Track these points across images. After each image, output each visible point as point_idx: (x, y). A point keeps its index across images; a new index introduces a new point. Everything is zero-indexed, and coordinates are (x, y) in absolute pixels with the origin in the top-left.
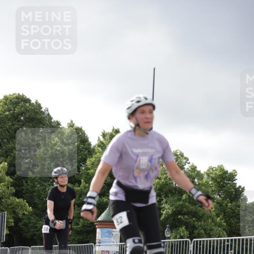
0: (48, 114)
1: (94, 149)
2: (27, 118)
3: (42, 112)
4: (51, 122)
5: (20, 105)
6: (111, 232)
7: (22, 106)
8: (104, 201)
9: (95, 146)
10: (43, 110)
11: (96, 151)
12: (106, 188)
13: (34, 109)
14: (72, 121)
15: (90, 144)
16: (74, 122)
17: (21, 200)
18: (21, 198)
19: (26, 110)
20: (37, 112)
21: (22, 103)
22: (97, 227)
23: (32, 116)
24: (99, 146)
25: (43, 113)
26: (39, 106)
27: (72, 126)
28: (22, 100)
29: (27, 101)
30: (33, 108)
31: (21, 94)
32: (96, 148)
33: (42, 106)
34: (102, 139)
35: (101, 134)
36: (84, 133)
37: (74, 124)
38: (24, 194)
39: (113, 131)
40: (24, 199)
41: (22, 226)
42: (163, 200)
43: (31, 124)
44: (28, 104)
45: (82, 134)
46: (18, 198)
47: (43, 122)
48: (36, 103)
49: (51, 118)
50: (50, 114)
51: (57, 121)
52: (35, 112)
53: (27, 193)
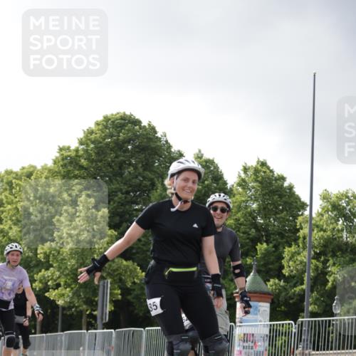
0: (167, 141)
1: (231, 190)
2: (137, 147)
3: (157, 137)
4: (170, 152)
5: (127, 128)
6: (257, 307)
7: (129, 130)
8: (248, 263)
9: (233, 186)
10: (159, 135)
11: (235, 192)
12: (250, 244)
13: (147, 134)
14: (200, 151)
15: (225, 183)
16: (202, 152)
17: (130, 263)
18: (129, 260)
19: (136, 136)
20: (150, 139)
21: (130, 125)
22: (237, 300)
23: (143, 144)
24: (239, 185)
25: (159, 139)
26: (153, 130)
27: (201, 158)
28: (129, 121)
29: (137, 122)
30: (145, 133)
31: (128, 113)
32: (234, 189)
33: (157, 129)
34: (243, 175)
35: (242, 168)
36: (216, 168)
37: (202, 155)
38: (134, 254)
39: (258, 164)
40: (133, 262)
41: (132, 300)
42: (328, 260)
43: (143, 155)
44: (137, 127)
45: (215, 168)
46: (126, 260)
47: (159, 153)
48: (149, 125)
49: (170, 147)
50: (169, 141)
51: (179, 151)
52: (147, 138)
53: (137, 253)
